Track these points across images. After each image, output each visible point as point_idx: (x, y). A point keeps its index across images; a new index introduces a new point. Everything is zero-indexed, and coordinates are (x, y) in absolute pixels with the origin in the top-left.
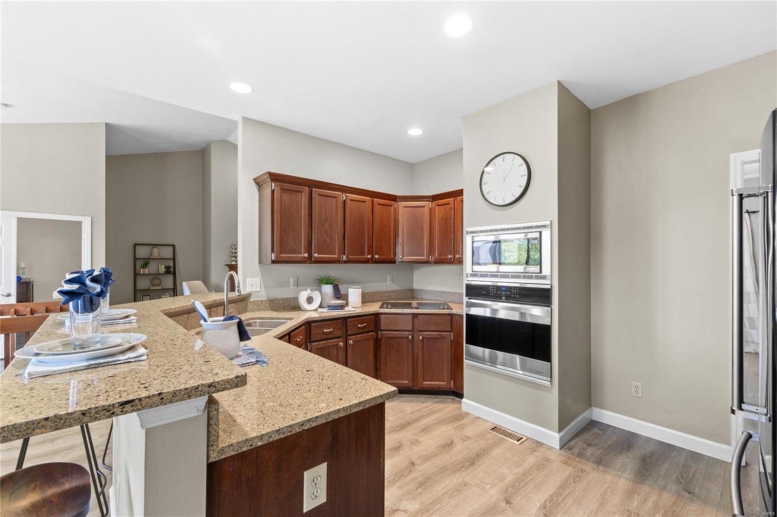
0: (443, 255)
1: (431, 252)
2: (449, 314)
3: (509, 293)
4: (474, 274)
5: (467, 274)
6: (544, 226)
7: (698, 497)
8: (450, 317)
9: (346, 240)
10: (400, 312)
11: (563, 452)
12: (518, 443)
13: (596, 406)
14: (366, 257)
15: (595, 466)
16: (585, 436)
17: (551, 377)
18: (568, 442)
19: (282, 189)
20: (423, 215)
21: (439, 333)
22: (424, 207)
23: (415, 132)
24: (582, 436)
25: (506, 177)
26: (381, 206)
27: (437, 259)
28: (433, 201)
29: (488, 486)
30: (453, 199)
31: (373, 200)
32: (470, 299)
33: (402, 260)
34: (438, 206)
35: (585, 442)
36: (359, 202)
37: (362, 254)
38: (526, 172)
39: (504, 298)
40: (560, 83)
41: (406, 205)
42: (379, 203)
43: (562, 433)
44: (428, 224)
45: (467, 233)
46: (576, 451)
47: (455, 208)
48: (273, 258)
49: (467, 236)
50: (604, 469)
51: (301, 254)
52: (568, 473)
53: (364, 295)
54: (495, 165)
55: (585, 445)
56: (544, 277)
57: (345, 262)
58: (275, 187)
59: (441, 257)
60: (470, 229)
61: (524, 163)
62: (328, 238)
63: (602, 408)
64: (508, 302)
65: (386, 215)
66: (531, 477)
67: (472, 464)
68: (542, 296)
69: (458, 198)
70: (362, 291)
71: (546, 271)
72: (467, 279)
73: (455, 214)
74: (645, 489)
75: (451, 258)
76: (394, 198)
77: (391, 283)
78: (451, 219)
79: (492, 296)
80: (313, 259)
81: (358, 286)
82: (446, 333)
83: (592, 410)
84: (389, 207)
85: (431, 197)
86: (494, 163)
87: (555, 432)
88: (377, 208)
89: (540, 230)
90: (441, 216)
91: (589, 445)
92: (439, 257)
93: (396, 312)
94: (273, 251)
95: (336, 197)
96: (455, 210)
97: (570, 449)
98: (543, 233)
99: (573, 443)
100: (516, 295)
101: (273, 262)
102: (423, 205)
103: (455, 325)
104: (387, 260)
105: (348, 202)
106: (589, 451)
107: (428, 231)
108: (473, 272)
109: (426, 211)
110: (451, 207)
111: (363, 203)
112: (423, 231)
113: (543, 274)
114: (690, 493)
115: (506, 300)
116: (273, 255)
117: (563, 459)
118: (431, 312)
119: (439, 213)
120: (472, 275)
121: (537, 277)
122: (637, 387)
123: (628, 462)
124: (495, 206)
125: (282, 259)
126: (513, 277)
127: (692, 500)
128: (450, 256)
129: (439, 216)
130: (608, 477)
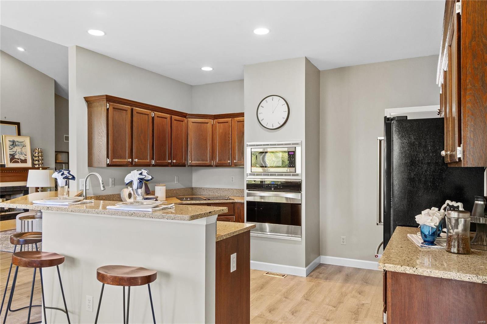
0: (223, 161)
1: (213, 158)
2: (232, 203)
3: (276, 186)
4: (253, 174)
5: (247, 174)
6: (298, 144)
7: (370, 284)
8: (233, 205)
9: (154, 148)
10: (198, 203)
11: (308, 278)
12: (283, 277)
13: (322, 255)
14: (167, 161)
15: (325, 280)
16: (318, 270)
17: (301, 235)
18: (310, 273)
19: (114, 108)
20: (207, 130)
21: (225, 217)
22: (208, 123)
23: (207, 69)
24: (317, 270)
25: (274, 110)
26: (177, 121)
27: (218, 163)
28: (214, 119)
29: (274, 295)
30: (231, 119)
31: (171, 117)
32: (249, 190)
33: (191, 164)
34: (219, 123)
35: (319, 272)
36: (163, 119)
37: (165, 159)
38: (287, 110)
39: (273, 189)
40: (306, 58)
41: (194, 121)
42: (176, 119)
43: (307, 268)
44: (211, 136)
45: (247, 145)
46: (315, 276)
47: (233, 126)
48: (108, 163)
49: (247, 147)
50: (329, 281)
51: (126, 159)
52: (312, 285)
53: (167, 191)
54: (267, 102)
55: (319, 274)
56: (297, 175)
57: (154, 166)
58: (109, 107)
59: (221, 162)
60: (249, 144)
61: (286, 103)
62: (143, 147)
63: (326, 255)
64: (276, 191)
65: (180, 129)
66: (295, 288)
67: (262, 288)
68: (295, 187)
69: (235, 118)
70: (166, 188)
71: (298, 171)
72: (247, 177)
73: (233, 130)
74: (348, 285)
75: (230, 163)
76: (184, 115)
77: (177, 182)
78: (229, 134)
79: (265, 188)
80: (134, 163)
81: (163, 184)
82: (231, 217)
83: (320, 257)
84: (182, 122)
85: (213, 116)
86: (266, 101)
87: (303, 267)
88: (174, 123)
89: (295, 146)
90: (221, 131)
91: (321, 273)
92: (220, 162)
93: (195, 203)
94: (108, 157)
95: (148, 115)
96: (233, 128)
97: (311, 276)
98: (296, 148)
99: (312, 274)
100: (281, 186)
101: (108, 165)
102: (207, 122)
103: (236, 211)
104: (181, 164)
105: (156, 118)
106: (321, 276)
107: (211, 142)
108: (251, 172)
109: (209, 126)
110: (230, 125)
111: (165, 119)
112: (207, 142)
113: (297, 172)
114: (367, 283)
115: (274, 190)
116: (108, 160)
117: (309, 280)
118: (220, 202)
119: (220, 129)
120: (250, 174)
121: (293, 175)
122: (343, 239)
123: (340, 277)
124: (269, 130)
125: (114, 164)
126: (278, 175)
127: (367, 285)
128: (229, 161)
129: (219, 131)
130: (331, 283)
